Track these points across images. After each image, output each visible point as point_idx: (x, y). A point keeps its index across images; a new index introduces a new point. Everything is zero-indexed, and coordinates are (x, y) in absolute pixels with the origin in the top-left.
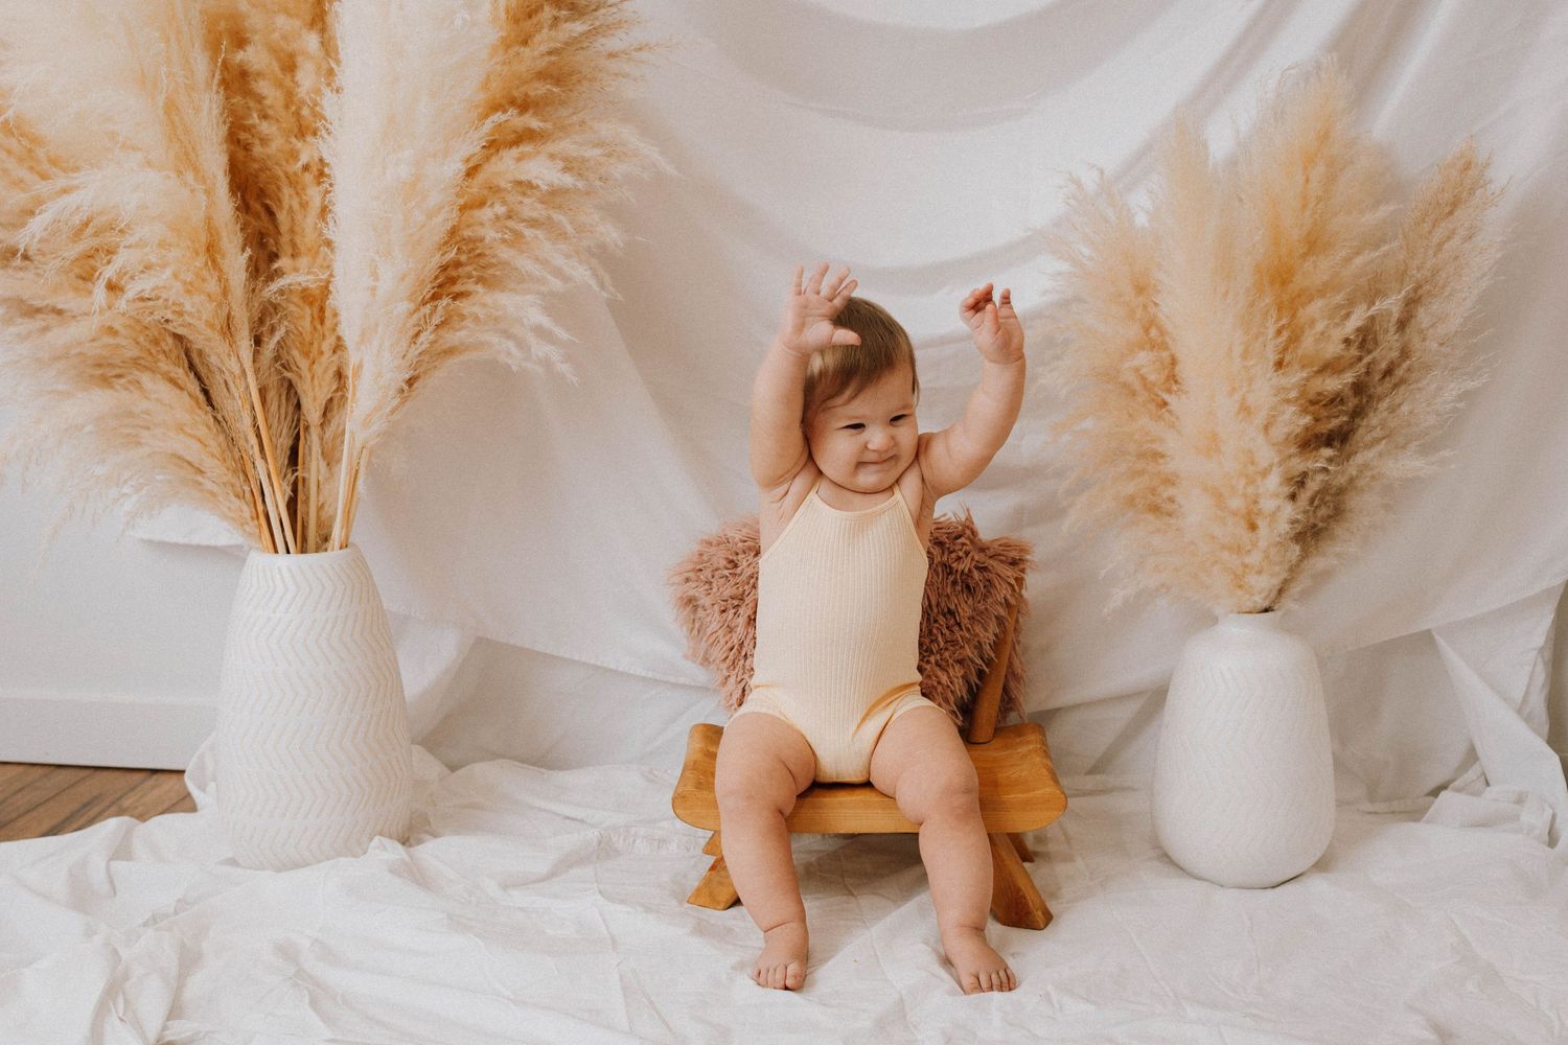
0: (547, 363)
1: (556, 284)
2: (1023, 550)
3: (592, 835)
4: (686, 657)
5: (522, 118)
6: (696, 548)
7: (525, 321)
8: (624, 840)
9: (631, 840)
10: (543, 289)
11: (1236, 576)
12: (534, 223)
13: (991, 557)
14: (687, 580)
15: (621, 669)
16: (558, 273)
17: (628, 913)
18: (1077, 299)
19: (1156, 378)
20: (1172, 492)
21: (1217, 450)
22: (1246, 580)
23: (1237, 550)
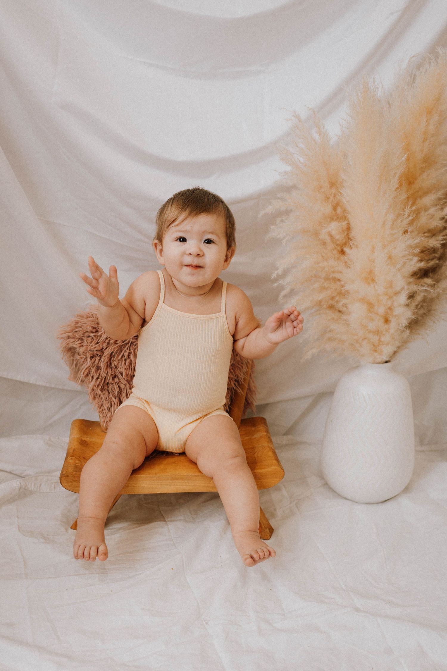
4: (70, 379)
6: (74, 318)
8: (34, 485)
9: (39, 485)
11: (374, 345)
14: (69, 337)
15: (31, 382)
18: (294, 187)
19: (340, 237)
20: (344, 301)
21: (373, 280)
22: (379, 348)
23: (378, 333)
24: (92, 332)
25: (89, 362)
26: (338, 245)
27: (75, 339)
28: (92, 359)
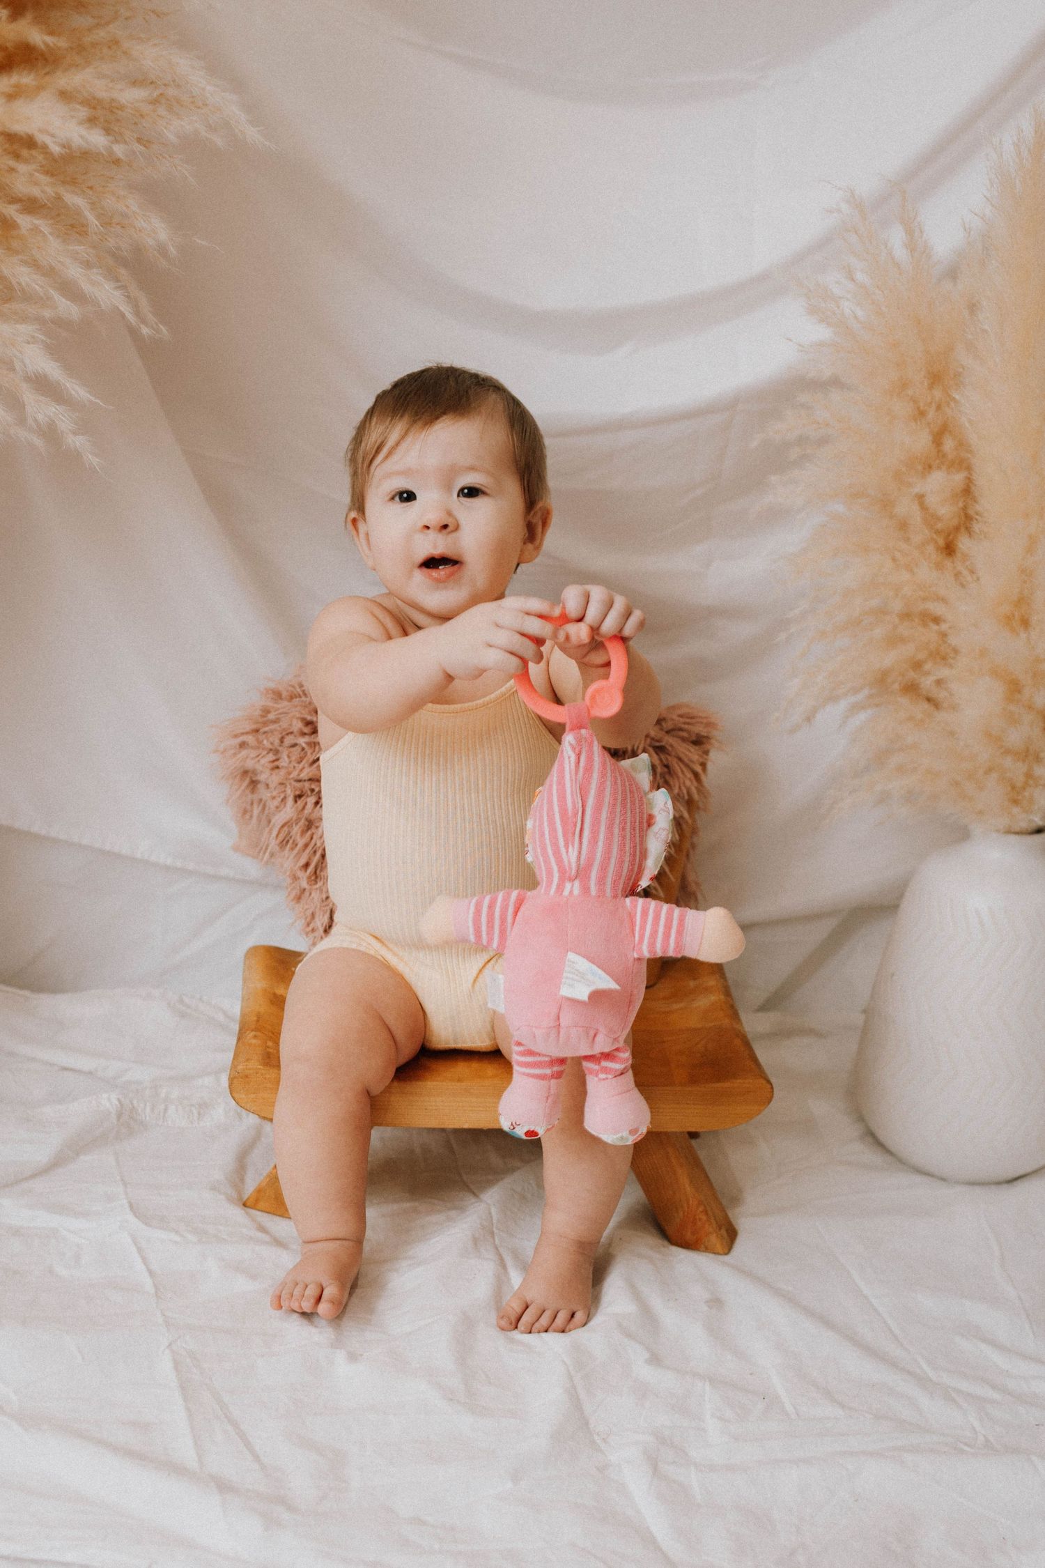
0: (50, 433)
1: (67, 308)
2: (710, 725)
3: (108, 1101)
4: (236, 849)
5: (13, 26)
6: (259, 701)
7: (18, 365)
8: (152, 1110)
9: (162, 1107)
10: (47, 314)
11: (1013, 788)
12: (31, 206)
13: (668, 732)
14: (243, 745)
15: (139, 856)
16: (70, 291)
17: (176, 1242)
18: (835, 382)
19: (946, 512)
20: (944, 672)
21: (1025, 623)
22: (1026, 794)
23: (1026, 756)
24: (303, 734)
25: (289, 811)
26: (938, 532)
27: (261, 750)
28: (298, 799)
